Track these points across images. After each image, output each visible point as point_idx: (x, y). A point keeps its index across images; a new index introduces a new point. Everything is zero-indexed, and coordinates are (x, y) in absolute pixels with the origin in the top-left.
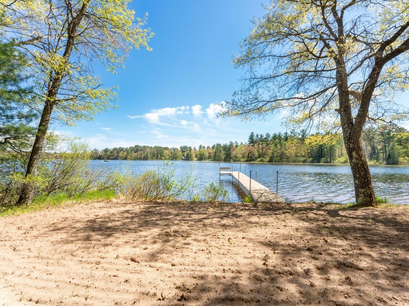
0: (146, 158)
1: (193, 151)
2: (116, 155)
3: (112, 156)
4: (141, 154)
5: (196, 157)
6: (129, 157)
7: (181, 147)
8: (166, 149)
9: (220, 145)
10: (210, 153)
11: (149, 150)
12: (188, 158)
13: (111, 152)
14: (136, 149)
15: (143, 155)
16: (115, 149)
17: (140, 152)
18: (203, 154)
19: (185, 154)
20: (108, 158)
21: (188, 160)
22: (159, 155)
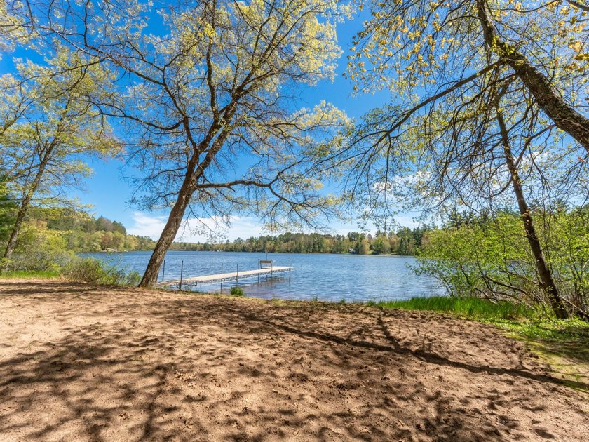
0: (298, 251)
1: (366, 239)
2: (262, 246)
3: (259, 247)
4: (292, 244)
5: (371, 248)
6: (277, 249)
7: (349, 234)
8: (328, 237)
9: (409, 230)
10: (392, 244)
11: (303, 238)
12: (358, 251)
13: (257, 243)
14: (287, 238)
15: (295, 246)
16: (262, 238)
17: (291, 242)
18: (381, 245)
19: (354, 243)
20: (254, 251)
21: (358, 254)
22: (317, 246)
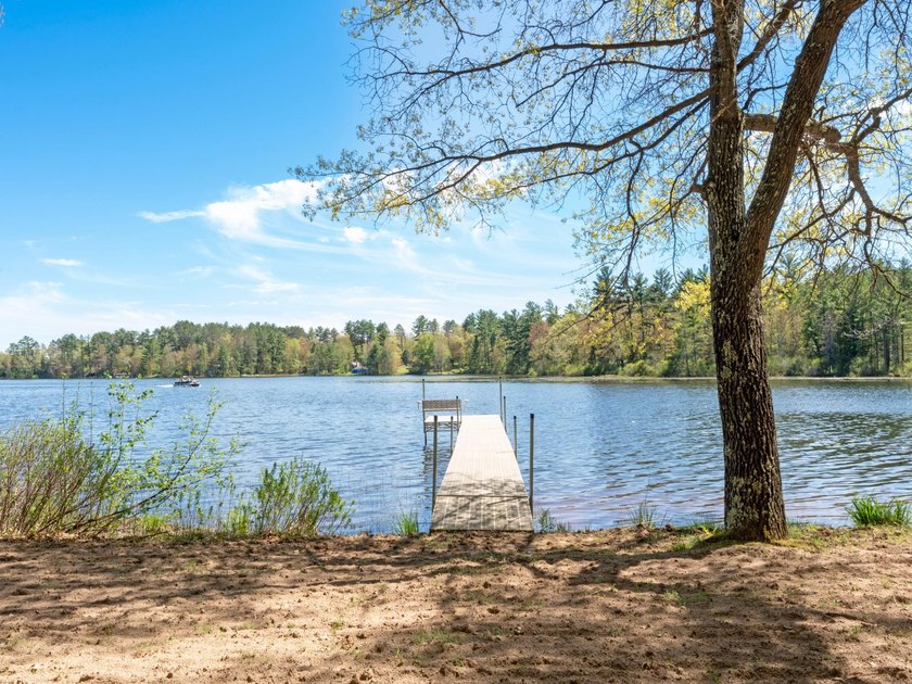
0: (216, 371)
1: (392, 338)
2: (104, 360)
3: (91, 363)
4: (200, 354)
5: (405, 360)
6: (153, 366)
7: (349, 325)
8: (295, 332)
9: (491, 315)
10: (454, 347)
11: (228, 337)
12: (375, 366)
13: (87, 350)
14: (182, 336)
15: (207, 358)
16: (100, 337)
17: (193, 349)
18: (430, 351)
19: (365, 350)
20: (76, 374)
21: (375, 374)
22: (267, 358)
